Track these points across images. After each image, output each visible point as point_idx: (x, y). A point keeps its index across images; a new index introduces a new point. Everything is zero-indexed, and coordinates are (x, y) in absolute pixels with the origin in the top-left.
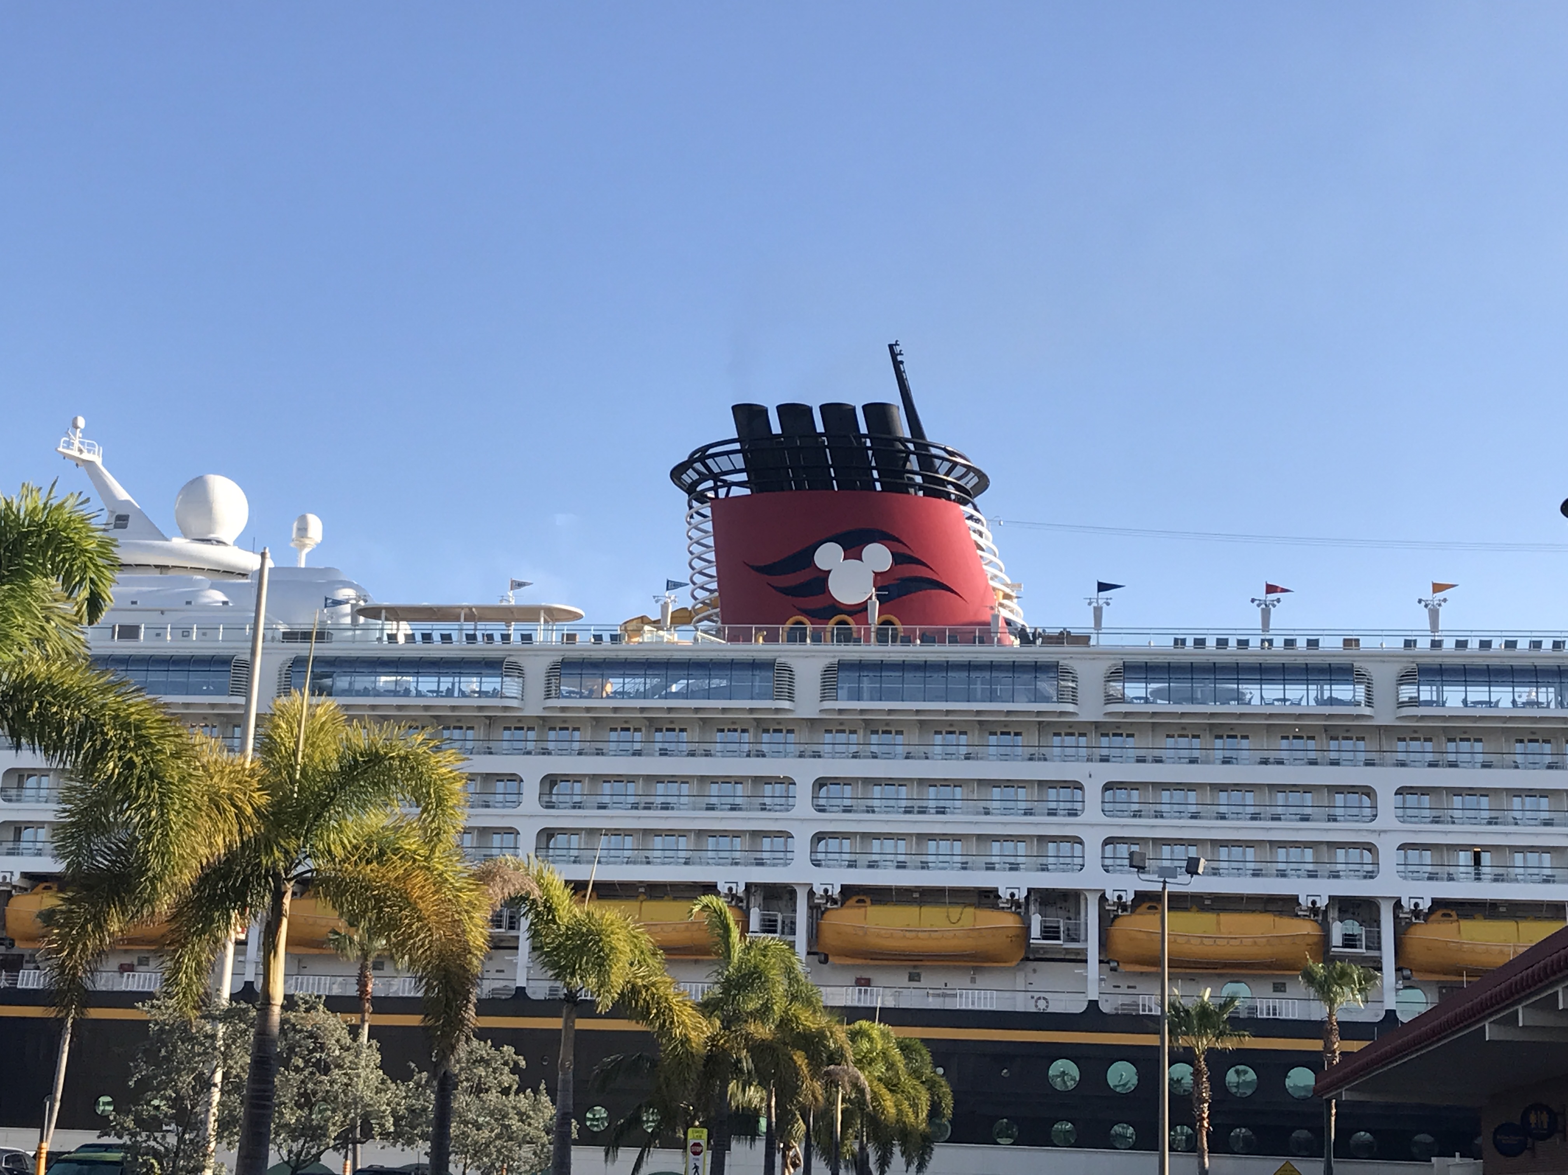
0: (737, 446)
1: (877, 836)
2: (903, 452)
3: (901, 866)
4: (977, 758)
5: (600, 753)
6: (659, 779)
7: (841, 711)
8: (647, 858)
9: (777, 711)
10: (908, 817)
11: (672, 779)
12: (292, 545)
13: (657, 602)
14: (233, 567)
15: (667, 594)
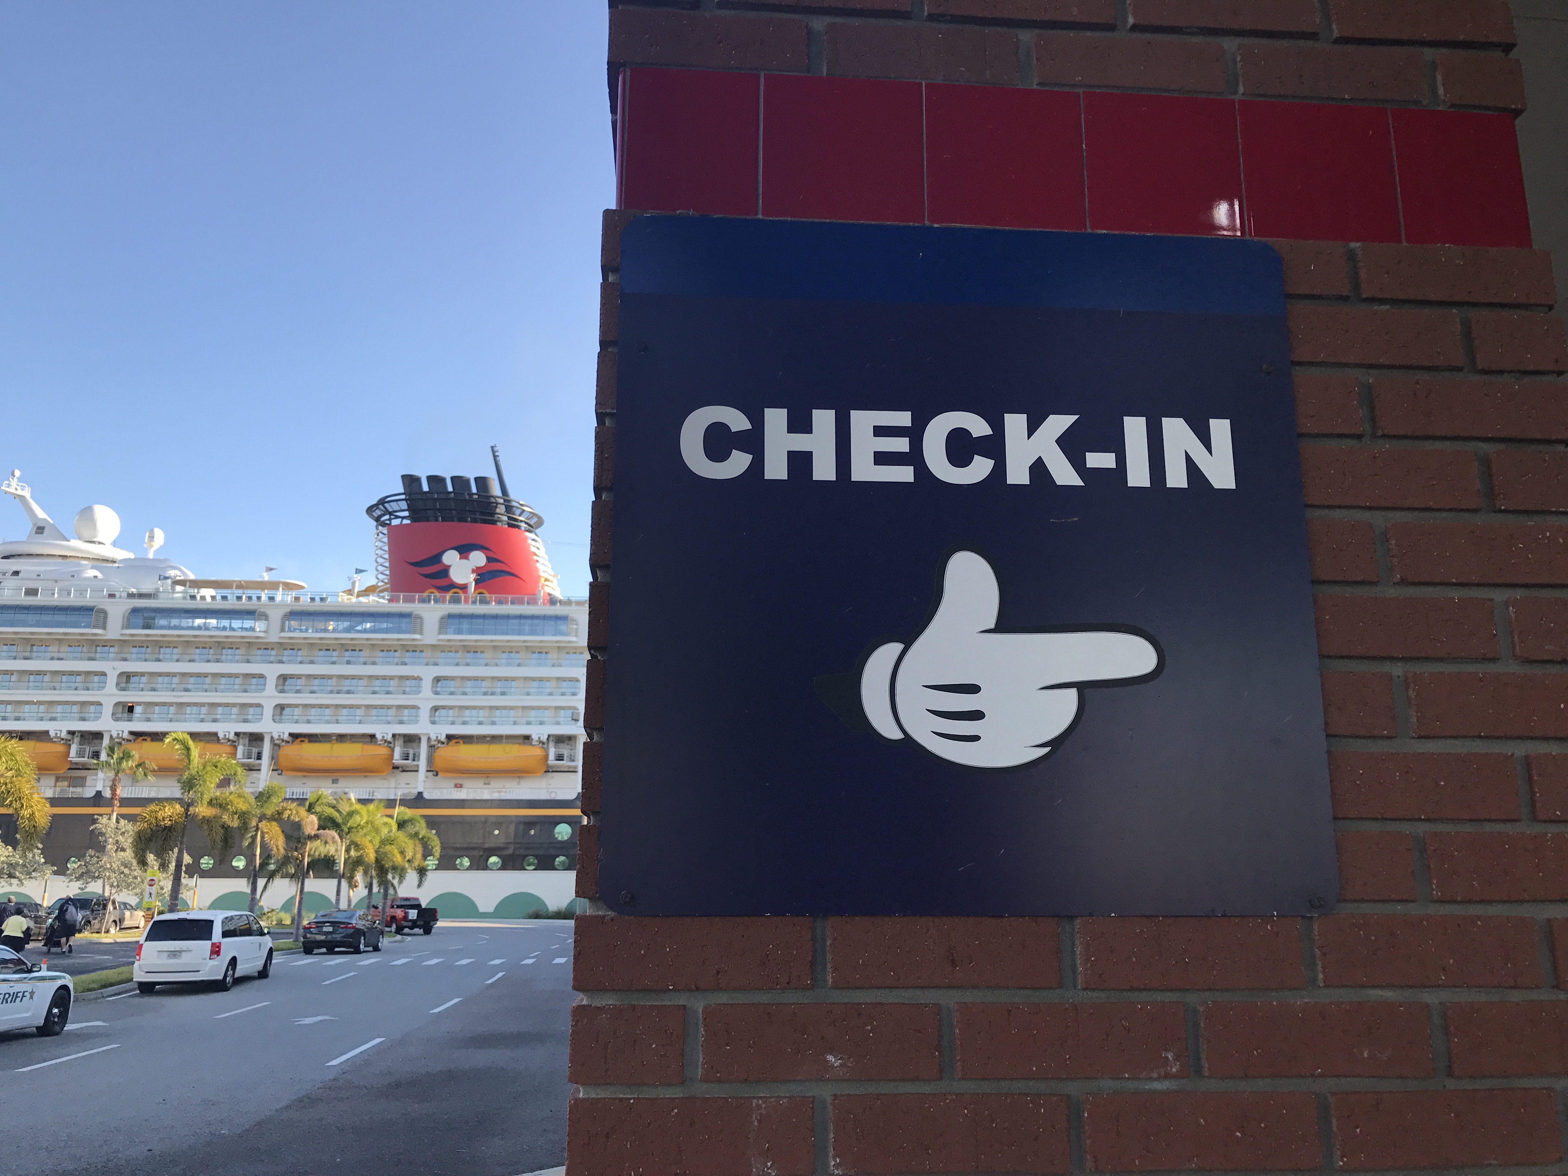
0: (403, 497)
1: (467, 708)
2: (495, 503)
3: (480, 723)
4: (525, 666)
5: (312, 662)
6: (346, 677)
7: (449, 640)
8: (337, 720)
9: (413, 640)
10: (485, 697)
11: (353, 677)
12: (145, 545)
13: (350, 580)
14: (108, 557)
15: (355, 576)
